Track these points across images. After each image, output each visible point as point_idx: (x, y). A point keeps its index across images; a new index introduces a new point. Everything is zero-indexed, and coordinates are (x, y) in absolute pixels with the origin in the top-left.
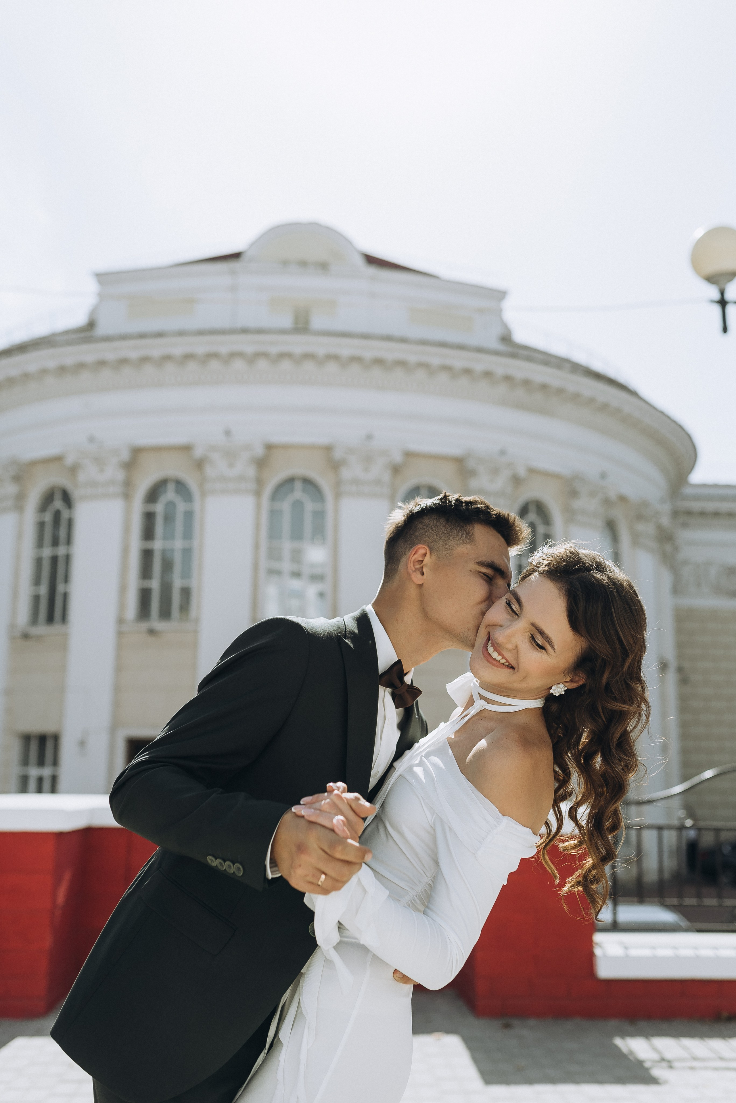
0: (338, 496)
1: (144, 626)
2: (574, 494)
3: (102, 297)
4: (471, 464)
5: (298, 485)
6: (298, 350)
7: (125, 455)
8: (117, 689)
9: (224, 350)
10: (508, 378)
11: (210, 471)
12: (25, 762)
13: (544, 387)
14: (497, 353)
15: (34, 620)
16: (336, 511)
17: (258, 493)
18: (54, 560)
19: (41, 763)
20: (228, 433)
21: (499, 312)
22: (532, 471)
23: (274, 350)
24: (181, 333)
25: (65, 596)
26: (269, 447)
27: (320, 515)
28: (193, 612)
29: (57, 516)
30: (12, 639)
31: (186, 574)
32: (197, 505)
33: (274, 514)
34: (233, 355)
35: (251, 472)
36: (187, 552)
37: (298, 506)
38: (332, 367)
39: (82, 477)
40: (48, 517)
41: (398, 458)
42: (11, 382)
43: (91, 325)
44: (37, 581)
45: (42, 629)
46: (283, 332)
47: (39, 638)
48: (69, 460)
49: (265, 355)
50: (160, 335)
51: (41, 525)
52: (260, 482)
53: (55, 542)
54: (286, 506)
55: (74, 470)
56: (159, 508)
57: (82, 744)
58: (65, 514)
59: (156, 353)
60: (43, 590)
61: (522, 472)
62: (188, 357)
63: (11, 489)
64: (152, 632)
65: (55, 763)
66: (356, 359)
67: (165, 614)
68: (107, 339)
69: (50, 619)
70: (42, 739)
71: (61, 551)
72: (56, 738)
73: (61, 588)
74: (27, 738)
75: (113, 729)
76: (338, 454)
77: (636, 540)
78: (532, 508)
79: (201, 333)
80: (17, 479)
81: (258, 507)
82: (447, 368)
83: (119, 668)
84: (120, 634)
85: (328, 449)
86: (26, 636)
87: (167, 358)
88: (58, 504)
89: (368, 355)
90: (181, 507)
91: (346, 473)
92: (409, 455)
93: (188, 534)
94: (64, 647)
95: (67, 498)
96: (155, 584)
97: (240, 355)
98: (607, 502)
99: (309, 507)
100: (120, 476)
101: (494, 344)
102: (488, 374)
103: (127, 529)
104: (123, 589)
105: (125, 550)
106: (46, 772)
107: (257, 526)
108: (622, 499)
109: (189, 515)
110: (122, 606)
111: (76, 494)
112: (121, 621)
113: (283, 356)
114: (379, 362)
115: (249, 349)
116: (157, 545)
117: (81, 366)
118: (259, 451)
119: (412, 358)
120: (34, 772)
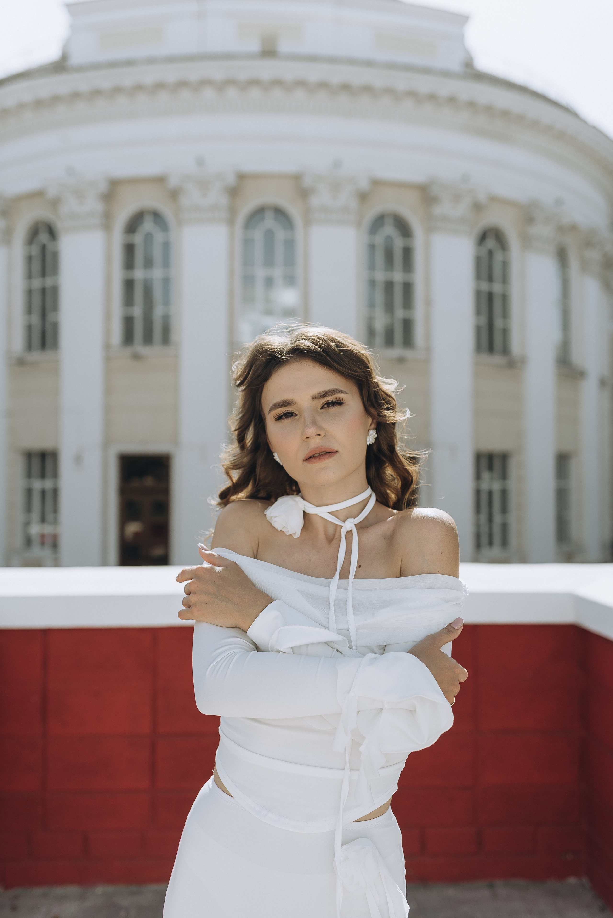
0: (308, 222)
1: (128, 351)
2: (530, 220)
3: (74, 28)
4: (434, 191)
5: (269, 214)
6: (266, 76)
7: (103, 187)
9: (193, 78)
10: (471, 104)
11: (185, 201)
12: (29, 475)
13: (505, 114)
15: (29, 347)
16: (306, 239)
17: (231, 222)
18: (44, 291)
19: (43, 476)
20: (200, 162)
21: (461, 38)
22: (491, 198)
23: (242, 76)
24: (151, 61)
25: (56, 324)
26: (242, 177)
27: (290, 244)
28: (174, 337)
29: (44, 248)
30: (9, 365)
31: (167, 302)
32: (173, 235)
33: (248, 243)
34: (203, 83)
35: (224, 200)
36: (166, 281)
37: (269, 235)
38: (300, 94)
39: (64, 210)
40: (35, 251)
41: (364, 185)
43: (64, 58)
44: (29, 311)
45: (36, 356)
46: (250, 56)
47: (34, 364)
48: (51, 195)
49: (234, 82)
50: (131, 63)
51: (29, 259)
52: (232, 211)
53: (44, 274)
54: (258, 235)
55: (55, 203)
56: (138, 239)
57: (78, 459)
58: (50, 247)
59: (128, 83)
60: (35, 319)
61: (483, 199)
62: (160, 86)
64: (136, 357)
65: (55, 475)
66: (323, 85)
67: (148, 339)
68: (80, 69)
69: (43, 345)
70: (43, 456)
71: (49, 282)
73: (51, 317)
74: (29, 455)
75: (106, 446)
76: (307, 182)
77: (584, 266)
78: (491, 235)
79: (171, 60)
80: (4, 214)
81: (232, 236)
82: (412, 94)
83: (108, 390)
84: (108, 359)
85: (297, 178)
86: (22, 362)
87: (138, 88)
88: (43, 237)
89: (335, 80)
90: (159, 237)
91: (315, 201)
92: (376, 183)
93: (166, 264)
94: (56, 371)
95: (51, 232)
96: (137, 311)
97: (209, 82)
98: (561, 229)
99: (280, 235)
100: (99, 207)
101: (458, 68)
102: (452, 100)
103: (108, 260)
104: (108, 317)
105: (108, 281)
106: (48, 484)
107: (231, 255)
108: (573, 228)
109: (166, 246)
110: (107, 333)
111: (59, 225)
112: (107, 346)
113: (251, 83)
114: (346, 88)
115: (218, 76)
116: (139, 274)
117: (56, 98)
118: (231, 180)
119: (378, 83)
120: (37, 485)
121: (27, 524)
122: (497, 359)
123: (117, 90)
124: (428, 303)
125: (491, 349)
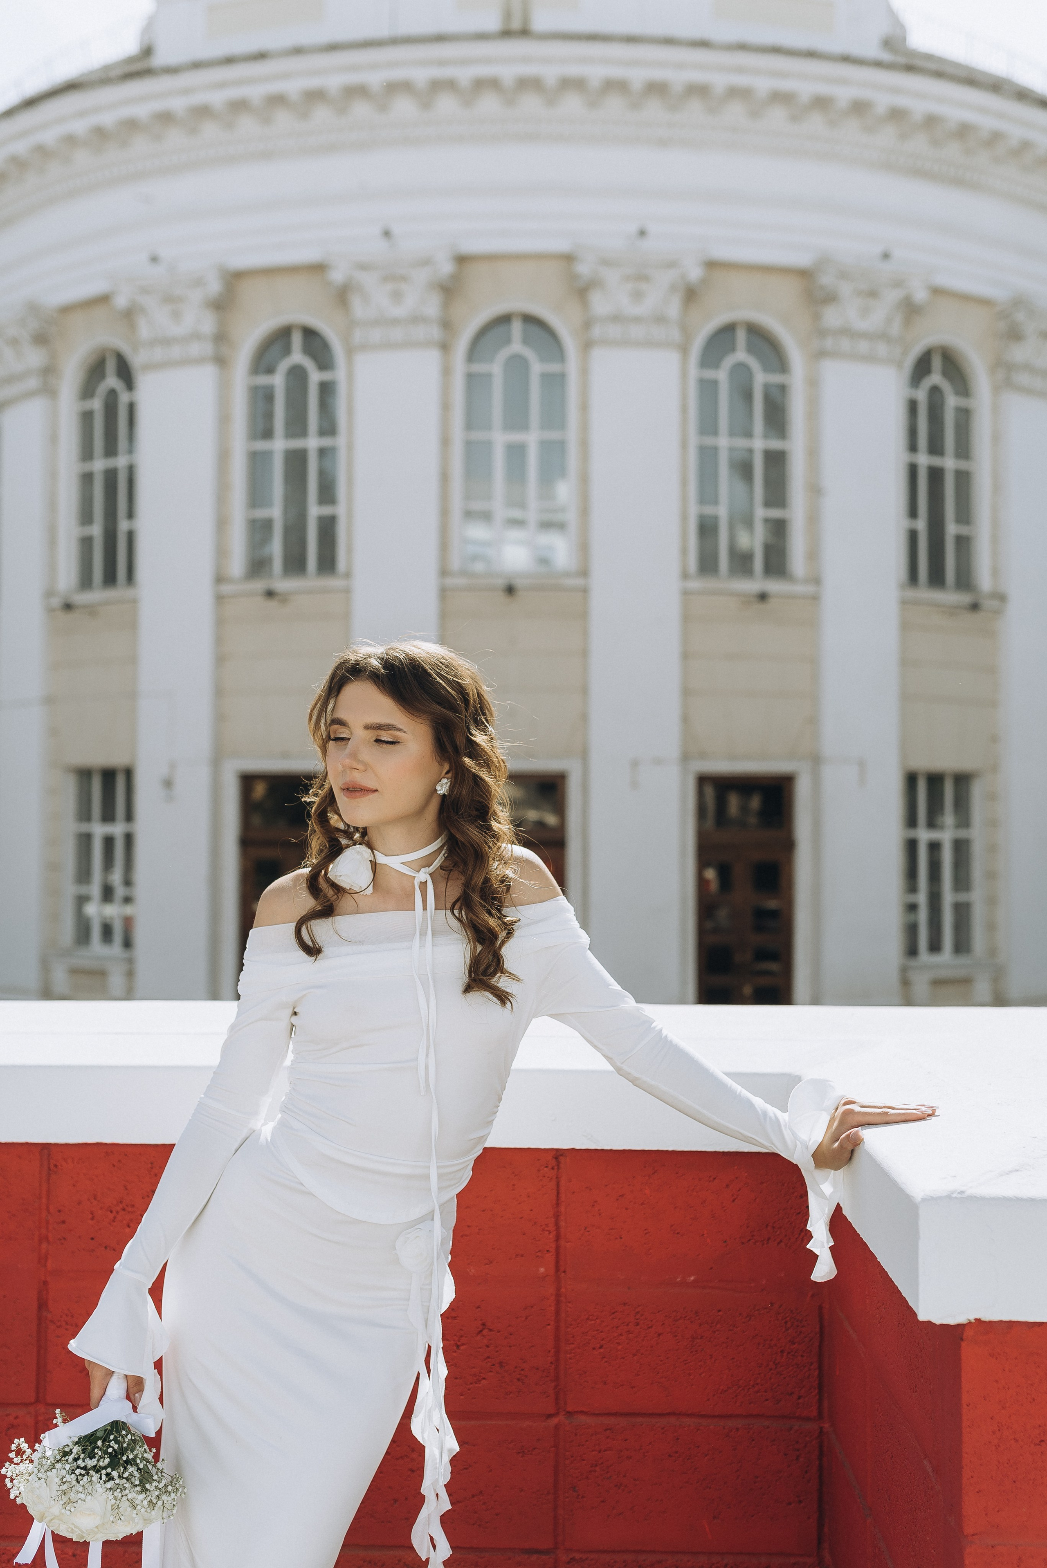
0: (587, 346)
1: (259, 585)
2: (1015, 335)
4: (826, 280)
5: (517, 327)
6: (508, 73)
7: (214, 287)
8: (219, 692)
9: (375, 79)
10: (897, 115)
11: (360, 308)
12: (84, 815)
13: (964, 131)
14: (878, 64)
15: (86, 582)
16: (585, 371)
17: (445, 347)
18: (111, 476)
19: (108, 816)
20: (388, 234)
22: (937, 291)
23: (465, 75)
24: (298, 51)
25: (131, 536)
26: (462, 260)
27: (555, 383)
28: (342, 564)
29: (111, 401)
30: (50, 610)
31: (328, 495)
32: (340, 374)
33: (476, 384)
34: (394, 88)
35: (432, 307)
36: (327, 455)
37: (517, 365)
38: (571, 104)
39: (144, 331)
40: (97, 404)
41: (695, 273)
42: (19, 163)
43: (147, 52)
44: (86, 517)
45: (97, 595)
46: (482, 37)
47: (91, 610)
48: (121, 301)
49: (450, 85)
50: (261, 56)
51: (87, 419)
52: (447, 325)
53: (111, 447)
54: (496, 368)
55: (129, 315)
56: (277, 380)
57: (168, 784)
58: (124, 398)
59: (255, 93)
60: (96, 530)
61: (920, 295)
62: (314, 97)
63: (34, 358)
64: (270, 594)
65: (129, 817)
66: (616, 86)
67: (295, 566)
68: (172, 70)
69: (110, 578)
70: (109, 775)
71: (121, 462)
72: (129, 773)
73: (123, 526)
74: (84, 774)
75: (216, 762)
76: (585, 268)
78: (937, 363)
79: (333, 47)
80: (41, 339)
81: (446, 372)
82: (784, 98)
83: (220, 660)
84: (220, 599)
85: (568, 259)
86: (68, 607)
87: (277, 101)
88: (112, 381)
89: (638, 76)
90: (315, 376)
91: (600, 304)
92: (713, 266)
93: (327, 424)
94: (132, 625)
95: (125, 373)
96: (275, 513)
97: (403, 87)
99: (537, 368)
100: (208, 324)
101: (873, 51)
102: (860, 108)
103: (224, 419)
104: (221, 523)
105: (223, 457)
106: (118, 829)
107: (446, 407)
109: (327, 390)
110: (221, 552)
111: (136, 360)
112: (220, 578)
113: (482, 85)
114: (657, 89)
115: (421, 76)
116: (276, 445)
117: (131, 125)
118: (445, 268)
119: (720, 81)
120: (99, 830)
121: (82, 900)
122: (950, 597)
123: (239, 106)
124: (815, 490)
125: (937, 578)
